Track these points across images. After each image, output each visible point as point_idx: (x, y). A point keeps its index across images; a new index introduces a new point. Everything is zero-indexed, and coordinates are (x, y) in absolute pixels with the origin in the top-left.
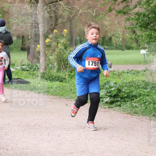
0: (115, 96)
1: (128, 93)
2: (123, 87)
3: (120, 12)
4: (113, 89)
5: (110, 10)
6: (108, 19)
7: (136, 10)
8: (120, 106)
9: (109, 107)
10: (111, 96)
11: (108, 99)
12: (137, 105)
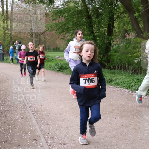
0: (61, 68)
1: (65, 67)
2: (63, 65)
3: (62, 38)
4: (60, 66)
5: (58, 38)
6: (58, 41)
7: (68, 38)
8: (62, 71)
9: (59, 72)
10: (59, 68)
11: (58, 69)
12: (68, 71)
